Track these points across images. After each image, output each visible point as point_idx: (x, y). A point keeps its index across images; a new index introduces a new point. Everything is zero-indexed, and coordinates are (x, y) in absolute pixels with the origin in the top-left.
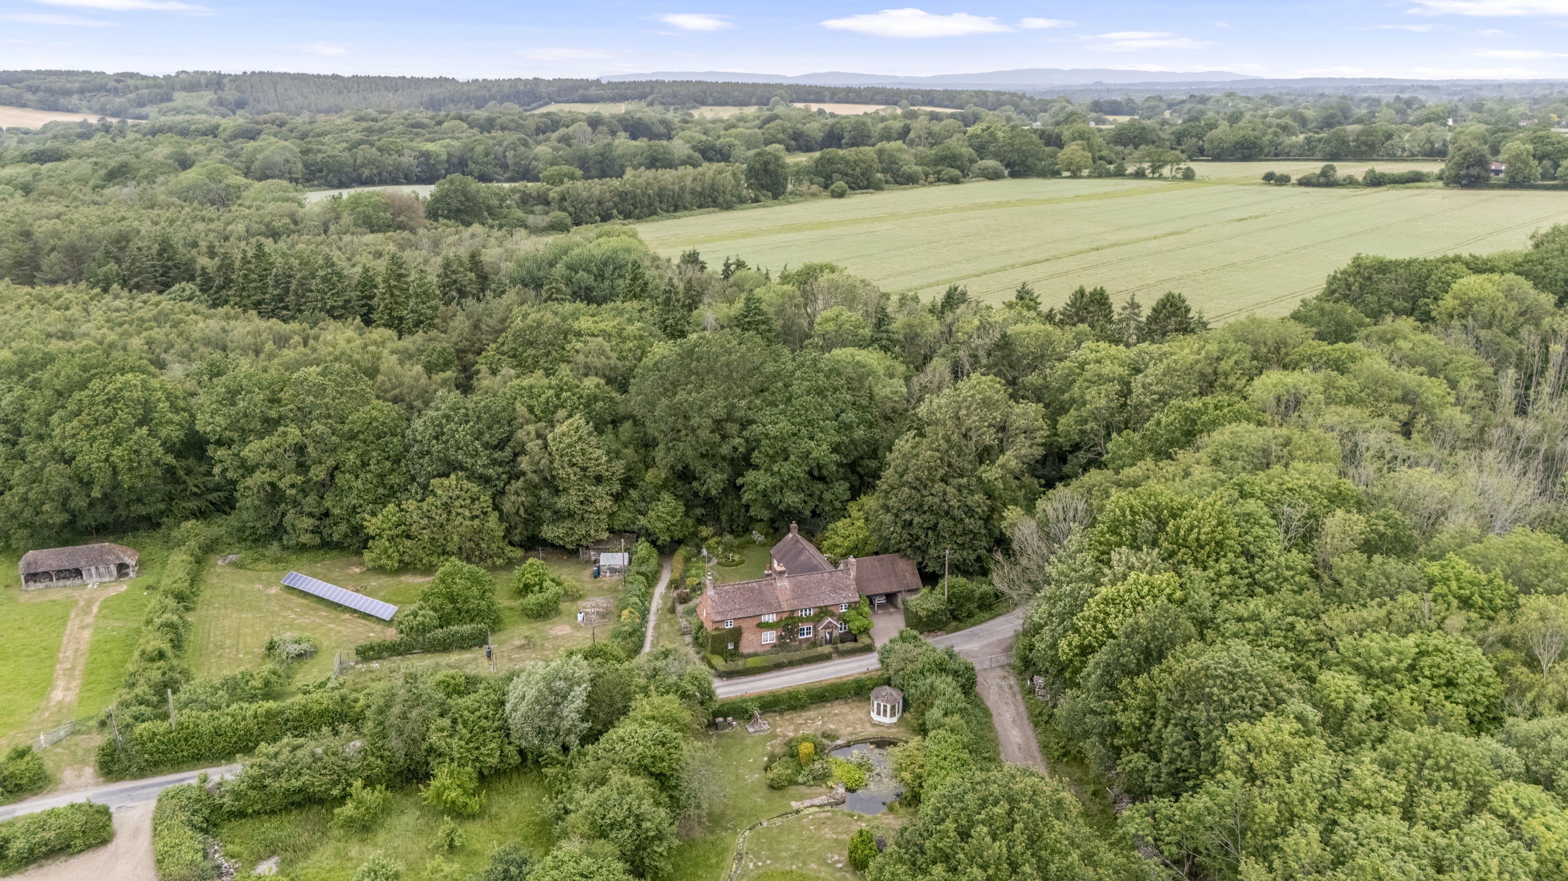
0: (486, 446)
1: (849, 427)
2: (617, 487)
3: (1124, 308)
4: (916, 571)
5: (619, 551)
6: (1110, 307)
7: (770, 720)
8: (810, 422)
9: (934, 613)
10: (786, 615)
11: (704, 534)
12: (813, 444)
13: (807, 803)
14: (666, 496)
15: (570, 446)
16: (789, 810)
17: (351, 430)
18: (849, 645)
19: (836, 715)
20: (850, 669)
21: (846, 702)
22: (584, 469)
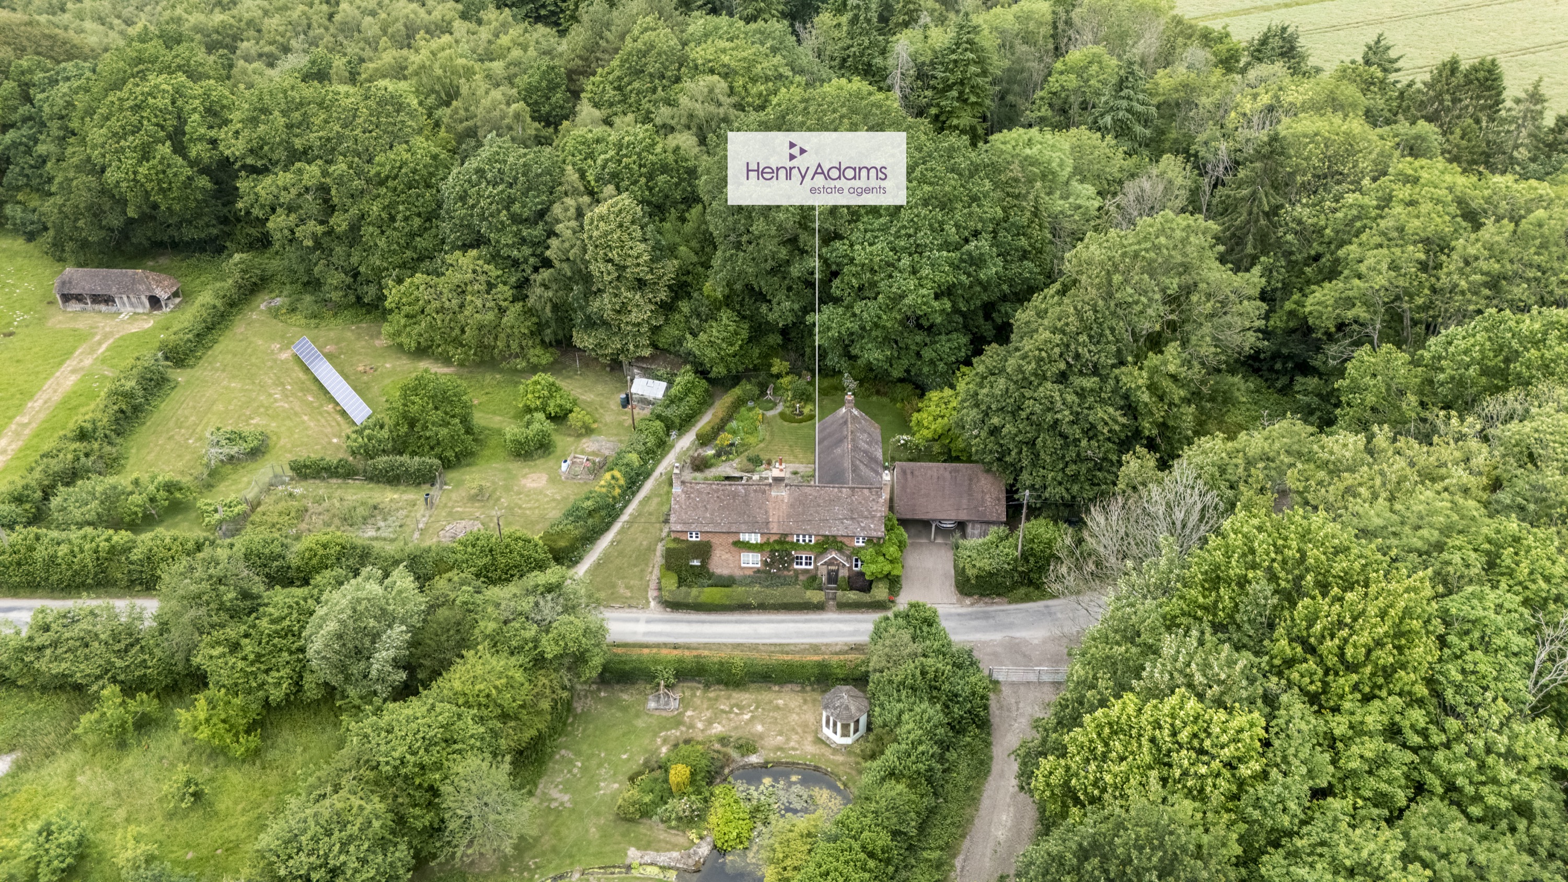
0: (516, 219)
1: (978, 262)
2: (663, 295)
3: (1518, 101)
4: (1003, 496)
5: (659, 378)
6: (1499, 94)
7: (688, 693)
8: (919, 250)
9: (991, 574)
10: (776, 538)
11: (775, 370)
12: (912, 283)
13: (650, 856)
14: (726, 316)
15: (606, 234)
16: (619, 862)
17: (378, 174)
18: (853, 596)
19: (777, 708)
20: (841, 633)
21: (803, 690)
22: (621, 268)
